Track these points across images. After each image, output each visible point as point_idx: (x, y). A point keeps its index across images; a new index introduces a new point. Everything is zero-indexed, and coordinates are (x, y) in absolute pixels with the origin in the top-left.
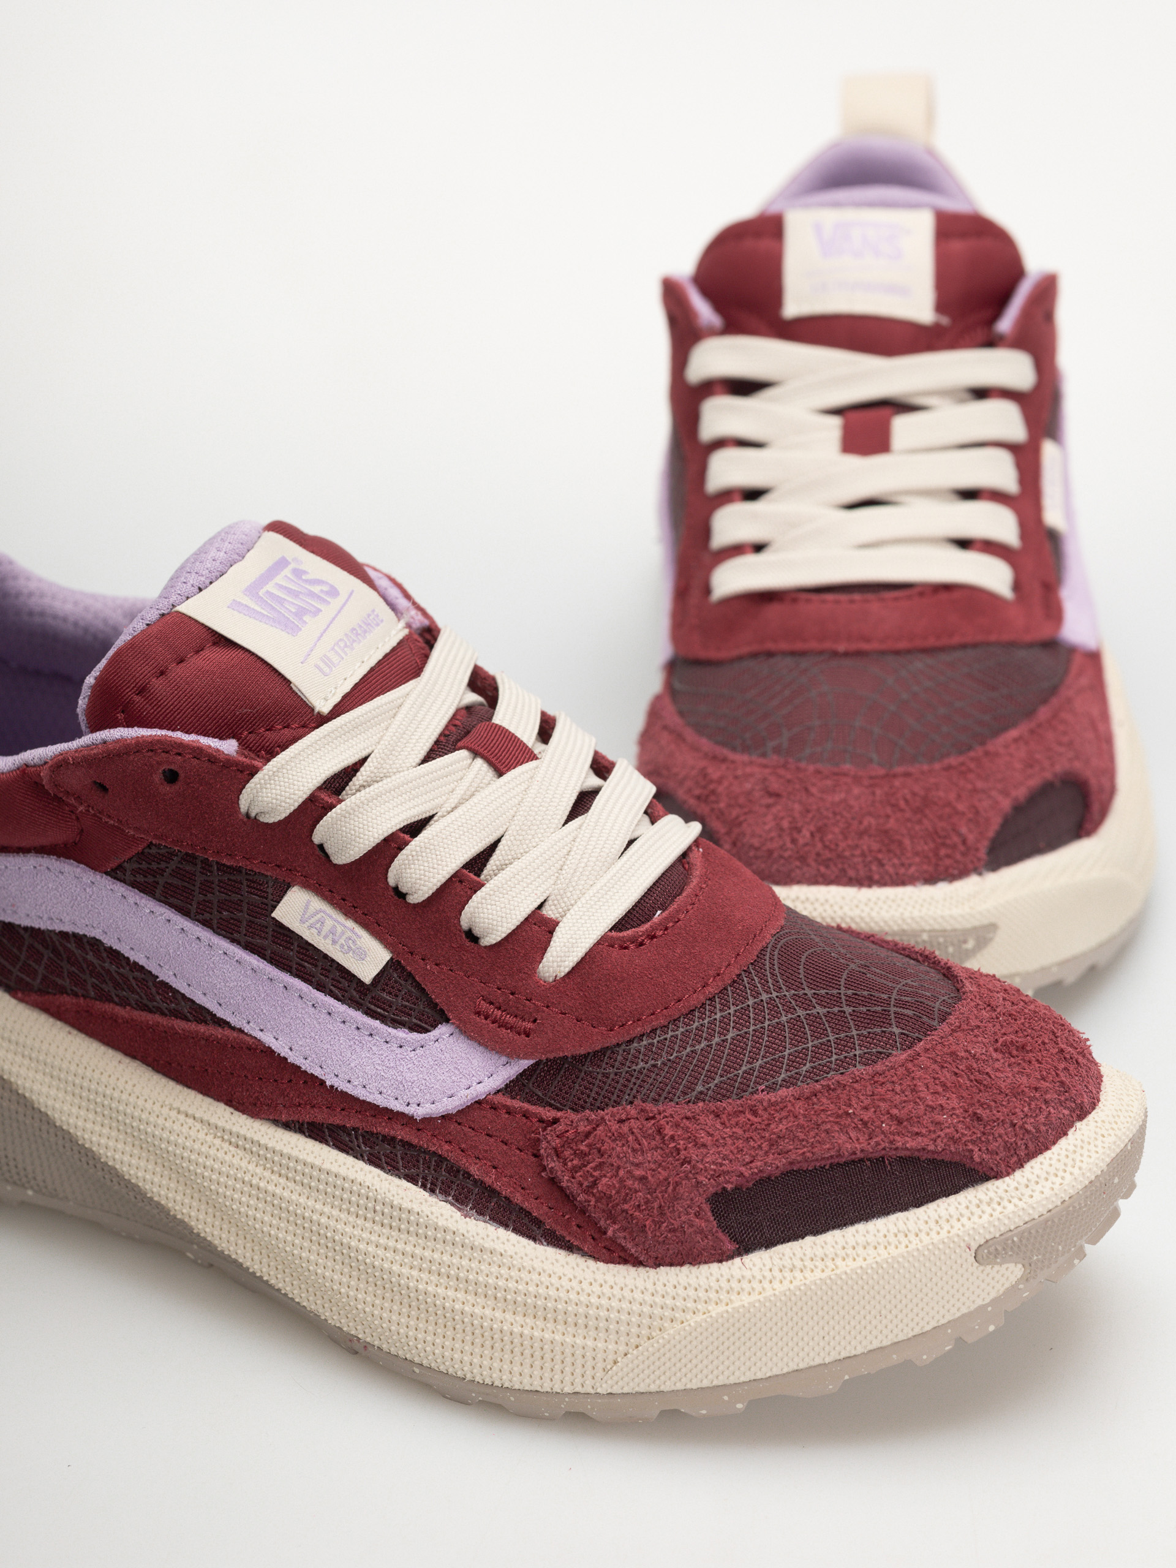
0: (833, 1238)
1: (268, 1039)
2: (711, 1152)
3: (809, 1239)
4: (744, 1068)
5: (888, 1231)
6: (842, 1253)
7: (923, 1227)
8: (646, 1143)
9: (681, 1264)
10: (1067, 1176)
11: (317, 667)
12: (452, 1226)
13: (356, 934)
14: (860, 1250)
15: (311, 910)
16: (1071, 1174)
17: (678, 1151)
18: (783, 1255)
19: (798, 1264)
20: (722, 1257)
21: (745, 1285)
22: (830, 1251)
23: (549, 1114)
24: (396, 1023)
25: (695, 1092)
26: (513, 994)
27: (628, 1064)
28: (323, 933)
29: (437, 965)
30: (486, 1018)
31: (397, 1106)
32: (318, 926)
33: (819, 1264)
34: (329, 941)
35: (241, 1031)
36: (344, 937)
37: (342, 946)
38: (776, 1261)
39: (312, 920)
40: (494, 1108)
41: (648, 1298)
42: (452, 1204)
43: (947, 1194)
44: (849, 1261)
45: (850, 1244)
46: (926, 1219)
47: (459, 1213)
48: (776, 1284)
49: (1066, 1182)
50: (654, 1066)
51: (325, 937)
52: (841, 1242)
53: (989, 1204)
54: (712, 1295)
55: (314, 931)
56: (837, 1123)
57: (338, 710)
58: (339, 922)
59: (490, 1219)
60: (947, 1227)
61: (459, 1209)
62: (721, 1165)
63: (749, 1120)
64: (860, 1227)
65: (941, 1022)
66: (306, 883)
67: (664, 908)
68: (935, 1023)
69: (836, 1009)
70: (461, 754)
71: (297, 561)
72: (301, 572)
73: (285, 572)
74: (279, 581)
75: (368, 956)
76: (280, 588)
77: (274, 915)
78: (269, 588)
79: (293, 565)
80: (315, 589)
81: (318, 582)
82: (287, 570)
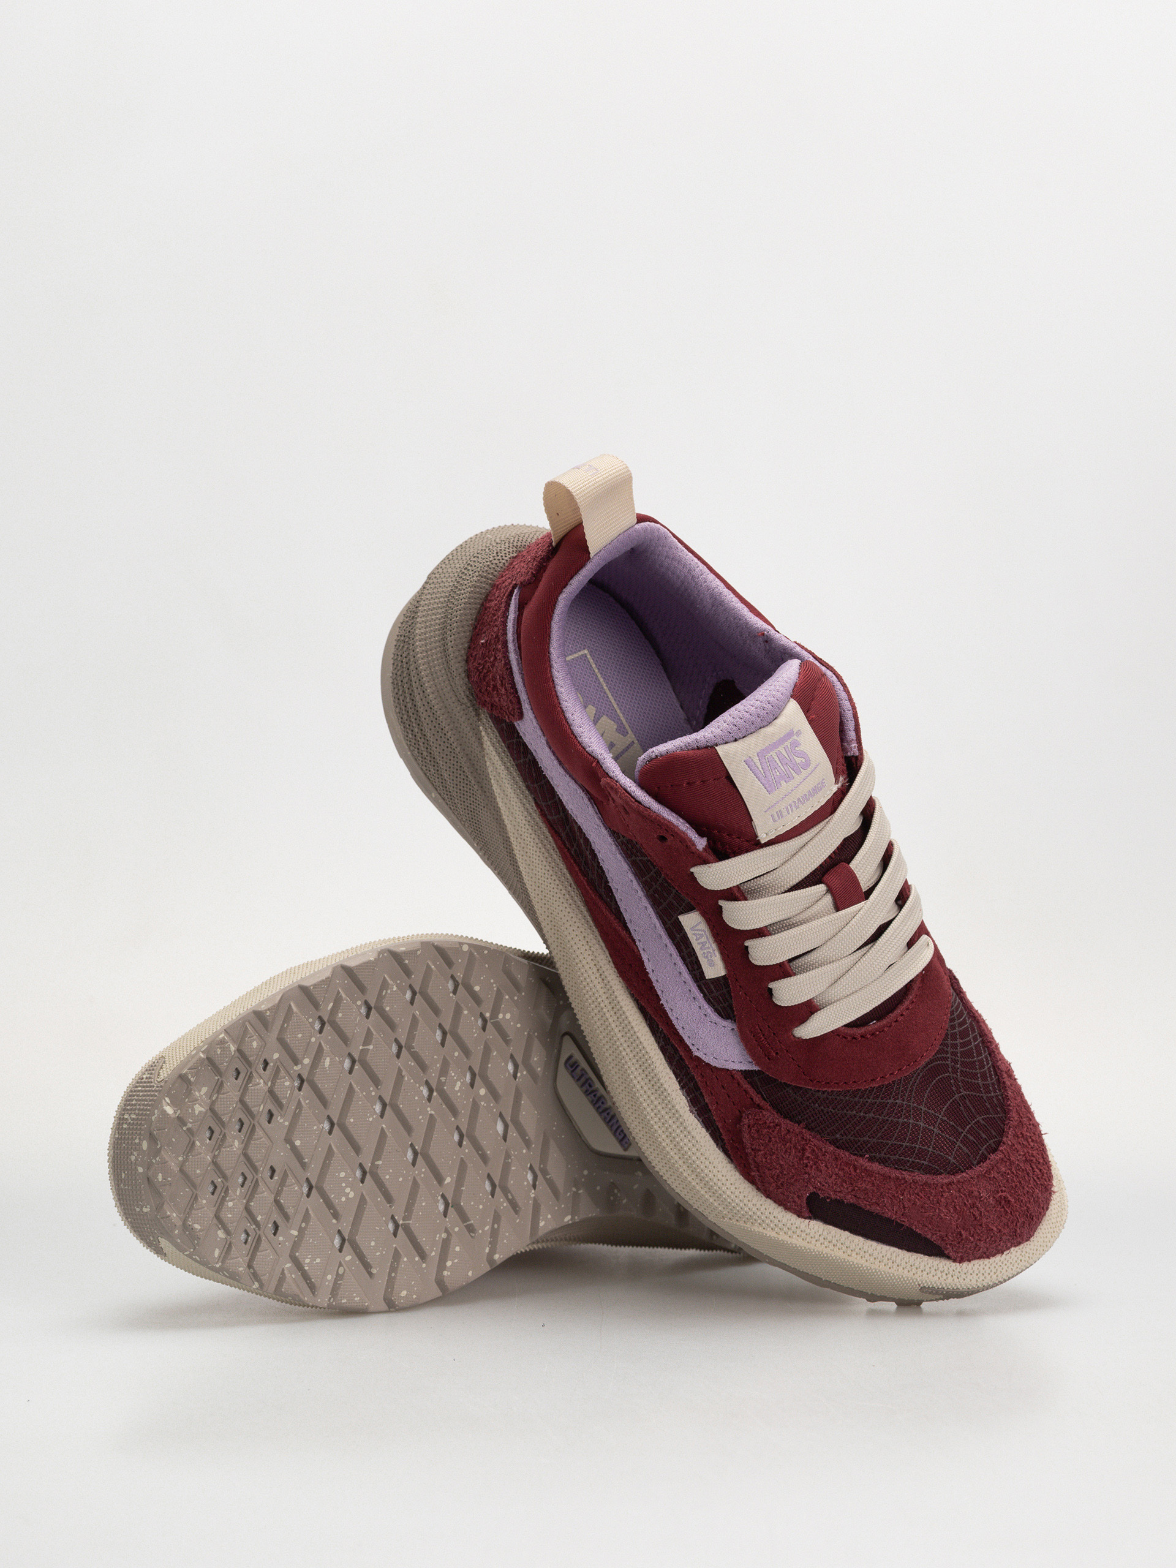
0: (859, 1240)
1: (645, 957)
2: (823, 1176)
3: (847, 1233)
4: (865, 1139)
5: (886, 1255)
6: (857, 1250)
7: (903, 1264)
8: (794, 1153)
9: (780, 1205)
10: (988, 1277)
11: (772, 816)
12: (681, 1112)
13: (714, 953)
14: (867, 1255)
15: (699, 927)
16: (991, 1277)
17: (807, 1166)
18: (830, 1233)
19: (834, 1242)
20: (800, 1215)
21: (803, 1235)
22: (853, 1246)
23: (757, 1099)
24: (709, 1002)
25: (833, 1137)
26: (774, 1034)
27: (810, 1101)
28: (699, 941)
29: (745, 994)
30: (754, 1036)
31: (688, 1042)
32: (698, 936)
33: (844, 1248)
34: (699, 946)
35: (634, 941)
36: (707, 950)
37: (704, 953)
38: (825, 1233)
39: (698, 932)
40: (733, 1076)
41: (754, 1209)
42: (688, 1101)
43: (925, 1254)
44: (859, 1257)
45: (864, 1250)
46: (907, 1261)
47: (688, 1108)
48: (818, 1244)
49: (986, 1281)
50: (822, 1110)
51: (699, 944)
52: (861, 1245)
53: (941, 1272)
54: (785, 1229)
55: (695, 937)
56: (891, 1198)
57: (770, 843)
58: (709, 942)
59: (702, 1121)
60: (914, 1271)
61: (690, 1106)
62: (823, 1186)
63: (850, 1171)
64: (874, 1244)
65: (978, 1163)
66: (704, 914)
67: (879, 1019)
68: (975, 1163)
69: (931, 1128)
70: (822, 888)
71: (799, 733)
72: (796, 744)
73: (788, 743)
74: (781, 749)
75: (714, 967)
76: (779, 755)
77: (679, 917)
78: (773, 754)
79: (795, 737)
80: (798, 760)
81: (803, 755)
82: (789, 741)
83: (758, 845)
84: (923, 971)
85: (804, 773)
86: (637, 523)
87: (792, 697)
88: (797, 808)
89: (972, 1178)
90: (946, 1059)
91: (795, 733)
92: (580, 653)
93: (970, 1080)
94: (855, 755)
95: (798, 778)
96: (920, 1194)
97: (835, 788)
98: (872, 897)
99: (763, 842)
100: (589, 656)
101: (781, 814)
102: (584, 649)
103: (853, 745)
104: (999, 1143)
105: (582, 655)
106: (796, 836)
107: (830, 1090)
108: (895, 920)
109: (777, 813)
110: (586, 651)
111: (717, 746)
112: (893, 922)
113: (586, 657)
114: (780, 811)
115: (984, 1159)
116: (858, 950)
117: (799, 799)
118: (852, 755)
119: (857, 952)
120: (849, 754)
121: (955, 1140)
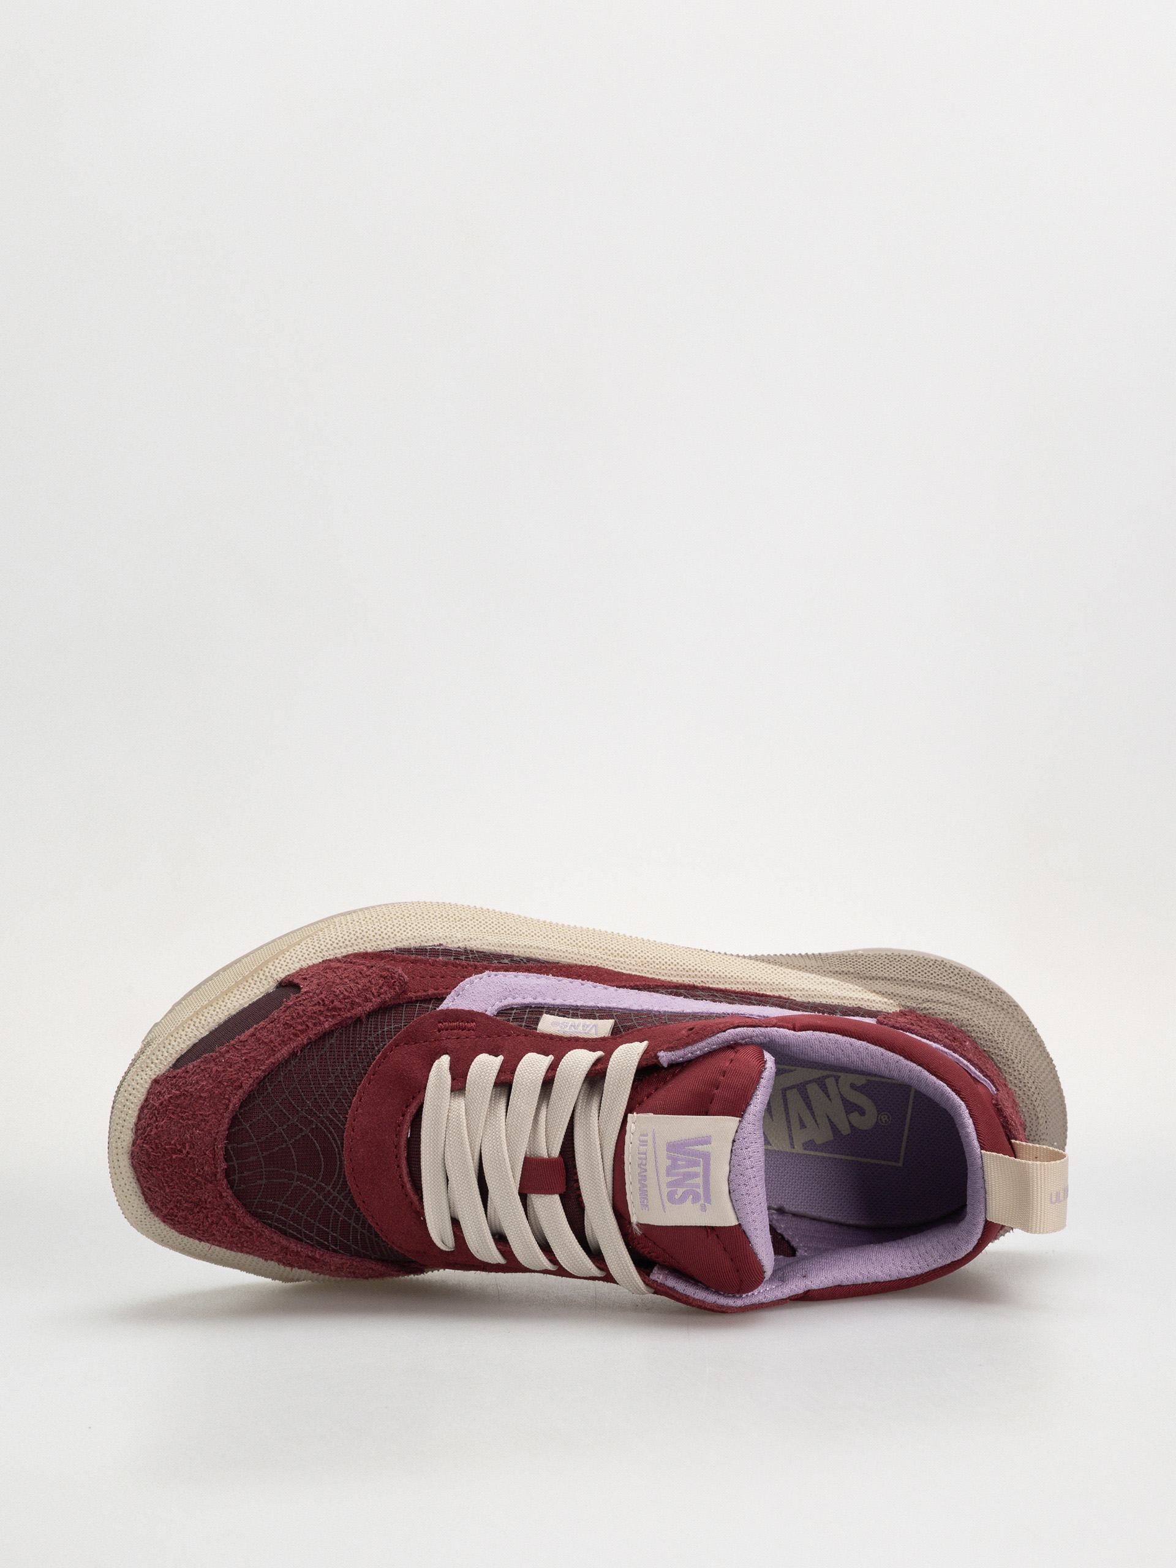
11: (646, 1135)
15: (592, 1030)
24: (525, 1006)
25: (335, 1035)
28: (581, 1025)
32: (586, 1026)
36: (569, 1026)
37: (568, 1023)
39: (590, 1028)
55: (587, 1024)
57: (624, 1122)
65: (227, 1150)
66: (603, 1039)
67: (409, 1141)
68: (229, 1147)
69: (285, 1127)
70: (556, 1152)
71: (703, 1208)
72: (696, 1199)
73: (701, 1191)
74: (699, 1181)
75: (548, 1024)
76: (696, 1175)
77: (614, 1020)
78: (699, 1170)
79: (702, 1202)
80: (680, 1191)
81: (683, 1199)
82: (702, 1193)
83: (630, 1109)
84: (424, 1218)
85: (665, 1191)
86: (986, 1221)
87: (740, 1225)
88: (639, 1165)
89: (218, 1132)
90: (334, 1188)
91: (706, 1204)
92: (902, 1159)
93: (302, 1199)
94: (651, 1274)
95: (665, 1179)
96: (236, 1076)
97: (634, 1219)
98: (518, 1198)
99: (629, 1115)
100: (894, 1164)
101: (644, 1145)
102: (903, 1165)
103: (661, 1277)
104: (231, 1184)
105: (899, 1158)
106: (615, 1151)
107: (377, 1058)
108: (484, 1212)
109: (647, 1141)
110: (900, 1164)
111: (740, 1121)
112: (483, 1209)
113: (896, 1161)
114: (647, 1145)
115: (227, 1159)
116: (481, 1153)
117: (646, 1170)
118: (654, 1271)
119: (479, 1152)
120: (656, 1268)
121: (260, 1141)
